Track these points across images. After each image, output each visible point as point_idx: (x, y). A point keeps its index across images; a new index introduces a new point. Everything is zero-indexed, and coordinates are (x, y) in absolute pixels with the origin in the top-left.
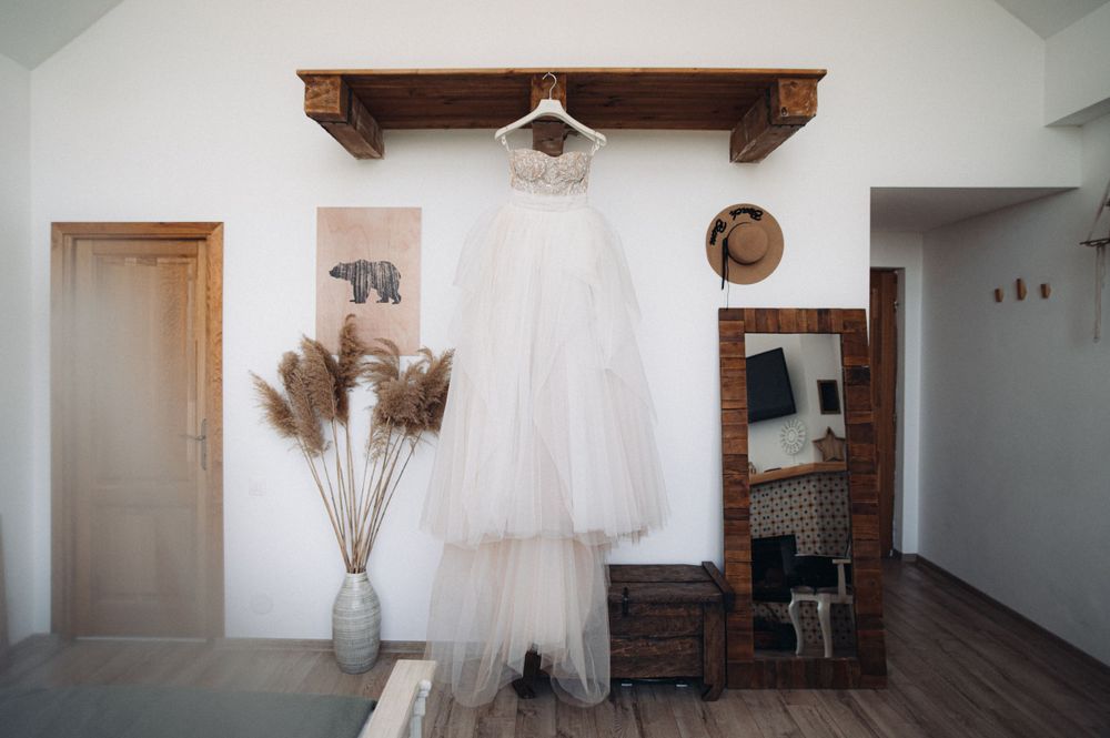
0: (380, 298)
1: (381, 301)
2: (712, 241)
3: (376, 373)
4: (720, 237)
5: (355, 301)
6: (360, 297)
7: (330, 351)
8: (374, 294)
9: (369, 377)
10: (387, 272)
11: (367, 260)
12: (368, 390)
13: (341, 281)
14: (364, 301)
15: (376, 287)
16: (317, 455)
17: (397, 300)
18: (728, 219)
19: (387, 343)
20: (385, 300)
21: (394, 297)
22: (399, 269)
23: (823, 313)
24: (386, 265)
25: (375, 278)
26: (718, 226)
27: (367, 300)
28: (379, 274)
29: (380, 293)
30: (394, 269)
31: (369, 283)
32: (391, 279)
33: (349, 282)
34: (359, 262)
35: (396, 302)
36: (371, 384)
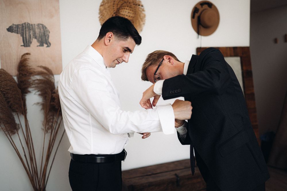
0: (39, 44)
1: (39, 46)
2: (193, 17)
3: (41, 85)
4: (197, 15)
5: (24, 46)
6: (26, 43)
7: (11, 74)
8: (35, 42)
9: (36, 87)
10: (42, 30)
11: (29, 22)
12: (35, 94)
13: (14, 35)
14: (29, 46)
15: (36, 38)
16: (14, 133)
17: (49, 45)
18: (199, 7)
19: (45, 68)
20: (42, 45)
21: (46, 43)
22: (49, 28)
23: (235, 48)
24: (41, 26)
25: (35, 33)
26: (195, 10)
27: (31, 45)
28: (37, 31)
29: (38, 41)
30: (46, 28)
31: (32, 36)
32: (44, 34)
33: (19, 35)
34: (25, 23)
35: (48, 46)
36: (36, 91)
